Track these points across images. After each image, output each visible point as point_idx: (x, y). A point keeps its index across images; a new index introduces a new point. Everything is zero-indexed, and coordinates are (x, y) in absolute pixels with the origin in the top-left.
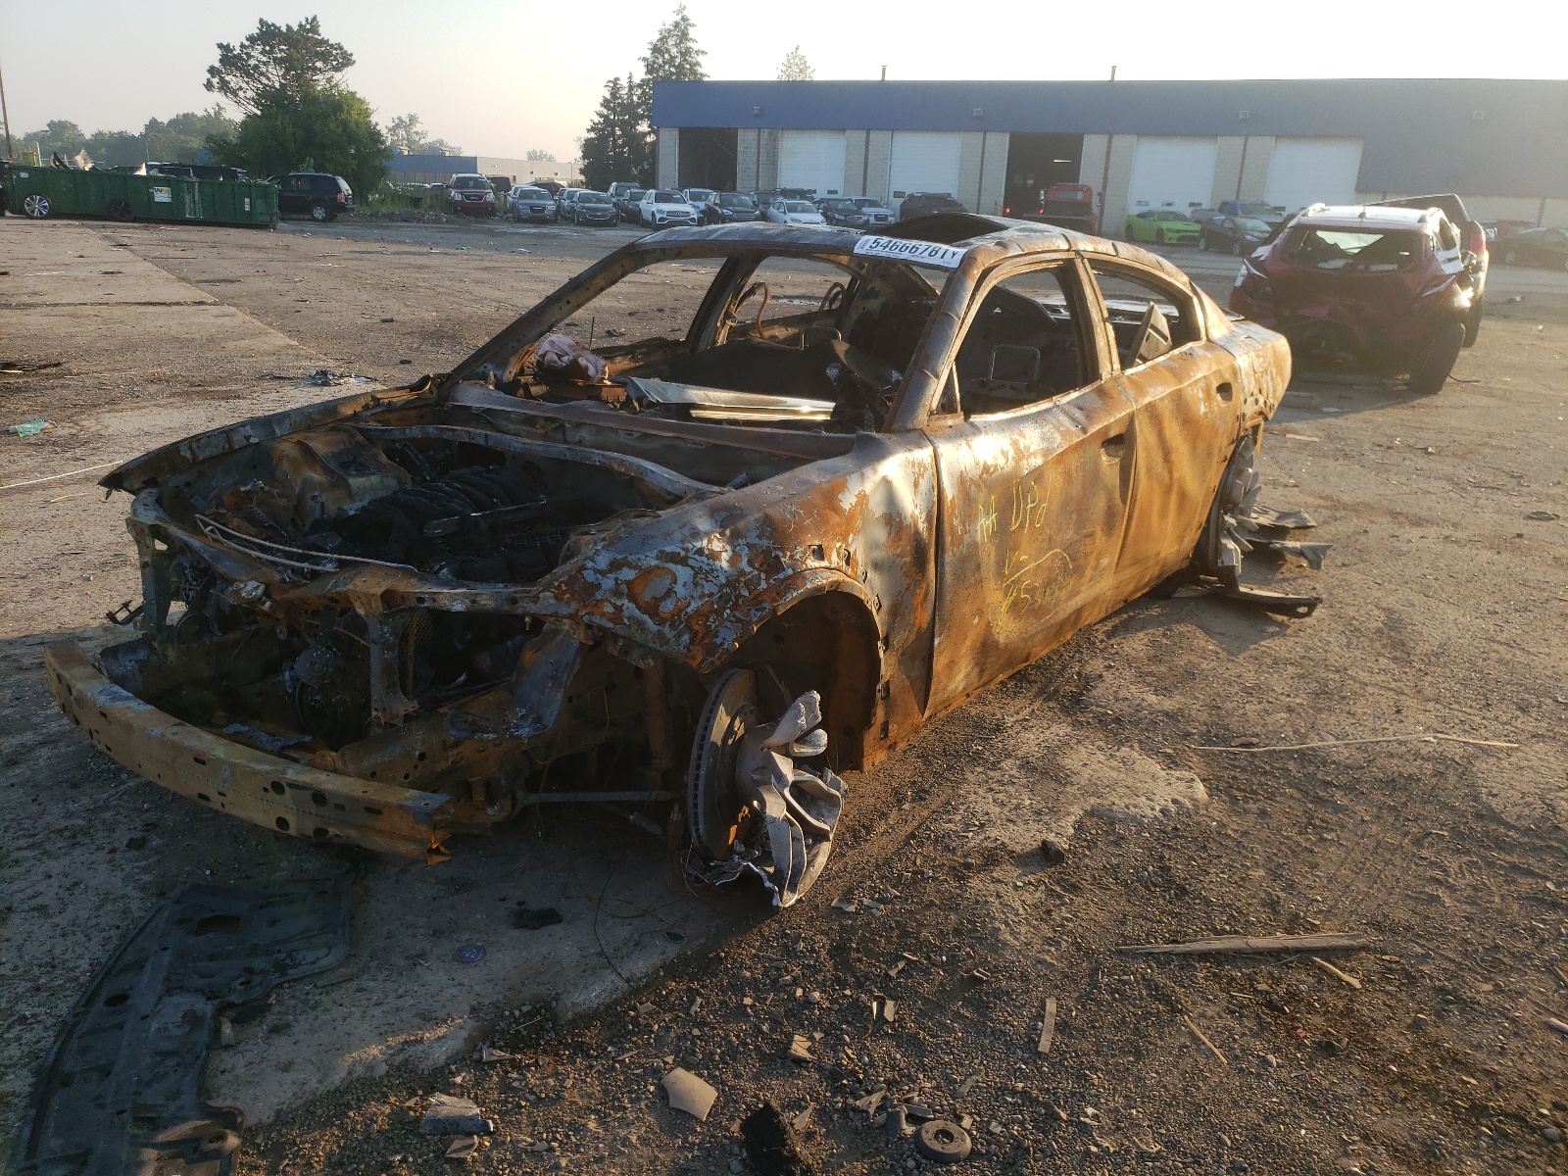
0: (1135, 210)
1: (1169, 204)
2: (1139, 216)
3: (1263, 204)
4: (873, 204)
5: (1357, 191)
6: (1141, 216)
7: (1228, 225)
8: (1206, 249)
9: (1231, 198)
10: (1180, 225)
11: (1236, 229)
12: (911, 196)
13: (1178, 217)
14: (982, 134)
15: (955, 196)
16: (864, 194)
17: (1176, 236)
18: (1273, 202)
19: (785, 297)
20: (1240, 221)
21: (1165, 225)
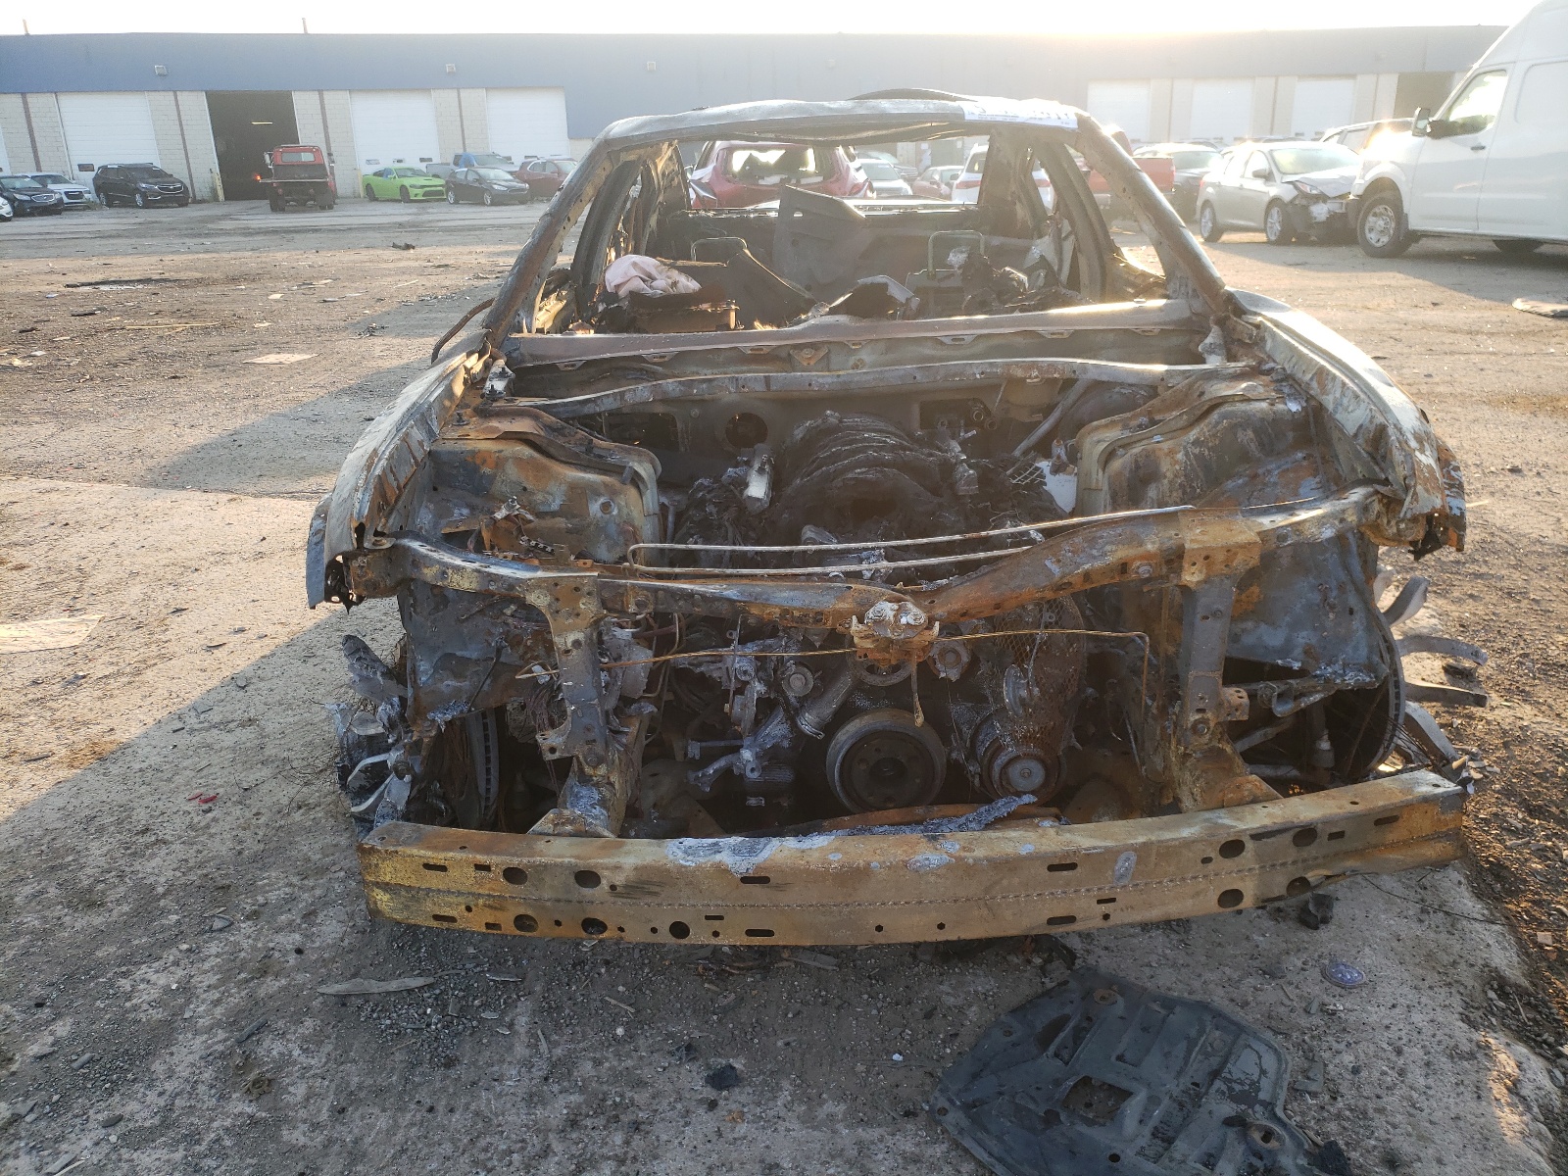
0: (370, 170)
1: (399, 161)
2: (375, 174)
3: (494, 155)
4: (56, 179)
5: (570, 137)
6: (378, 174)
7: (470, 178)
8: (456, 202)
9: (460, 151)
10: (422, 181)
11: (480, 179)
12: (104, 169)
13: (416, 173)
14: (171, 94)
15: (158, 164)
16: (39, 169)
17: (420, 191)
18: (504, 153)
19: (90, 284)
20: (482, 171)
21: (407, 182)
